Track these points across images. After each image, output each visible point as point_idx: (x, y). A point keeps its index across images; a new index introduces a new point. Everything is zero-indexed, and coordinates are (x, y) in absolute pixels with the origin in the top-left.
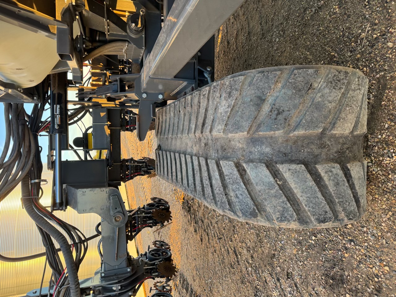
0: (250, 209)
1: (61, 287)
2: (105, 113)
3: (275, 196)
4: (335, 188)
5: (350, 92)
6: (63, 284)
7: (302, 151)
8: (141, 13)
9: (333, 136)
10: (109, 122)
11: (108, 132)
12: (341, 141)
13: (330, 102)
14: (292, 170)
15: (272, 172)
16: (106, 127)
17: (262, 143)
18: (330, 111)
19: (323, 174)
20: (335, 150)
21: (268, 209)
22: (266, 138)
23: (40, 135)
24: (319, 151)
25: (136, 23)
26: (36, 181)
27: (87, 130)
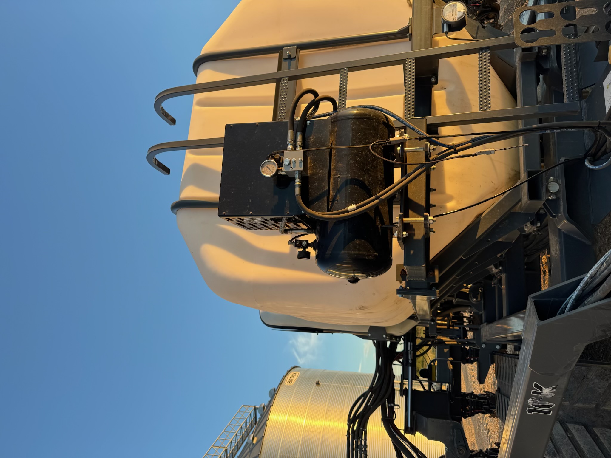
0: (552, 450)
2: (448, 350)
3: (567, 444)
7: (583, 417)
8: (480, 291)
9: (605, 411)
10: (451, 358)
11: (451, 367)
13: (600, 389)
14: (576, 428)
15: (565, 428)
16: (449, 362)
19: (598, 435)
21: (564, 453)
23: (394, 364)
24: (596, 419)
25: (477, 298)
26: (392, 405)
27: (431, 362)
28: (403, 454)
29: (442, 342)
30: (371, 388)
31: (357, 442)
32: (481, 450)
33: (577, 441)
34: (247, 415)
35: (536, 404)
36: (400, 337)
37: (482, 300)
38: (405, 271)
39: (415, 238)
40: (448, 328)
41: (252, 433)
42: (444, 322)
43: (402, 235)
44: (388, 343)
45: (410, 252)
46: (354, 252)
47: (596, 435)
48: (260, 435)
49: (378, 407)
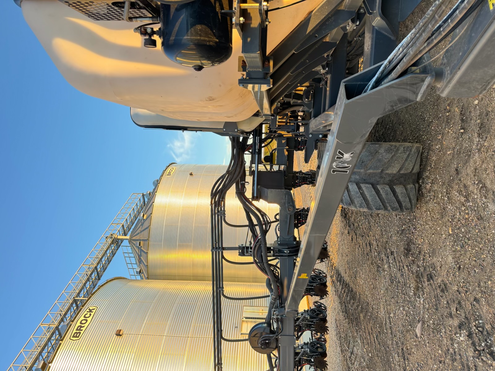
0: (349, 202)
1: (257, 243)
2: (285, 141)
3: (359, 197)
4: (386, 196)
5: (398, 154)
6: (258, 242)
7: (372, 179)
8: (311, 92)
9: (387, 174)
10: (287, 147)
11: (286, 153)
12: (392, 176)
13: (386, 159)
14: (366, 186)
15: (359, 187)
16: (285, 150)
17: (356, 174)
18: (385, 163)
19: (380, 189)
20: (388, 179)
21: (356, 203)
22: (357, 172)
23: (245, 154)
24: (380, 179)
25: (308, 98)
26: (244, 182)
27: (273, 151)
28: (251, 215)
29: (281, 136)
30: (228, 172)
31: (218, 209)
32: (304, 208)
33: (365, 195)
34: (137, 200)
35: (338, 166)
36: (250, 133)
37: (313, 100)
38: (245, 62)
39: (252, 26)
40: (286, 124)
41: (142, 212)
42: (283, 120)
43: (240, 20)
44: (241, 138)
45: (247, 40)
46: (196, 38)
47: (379, 190)
48: (149, 213)
49: (233, 184)
